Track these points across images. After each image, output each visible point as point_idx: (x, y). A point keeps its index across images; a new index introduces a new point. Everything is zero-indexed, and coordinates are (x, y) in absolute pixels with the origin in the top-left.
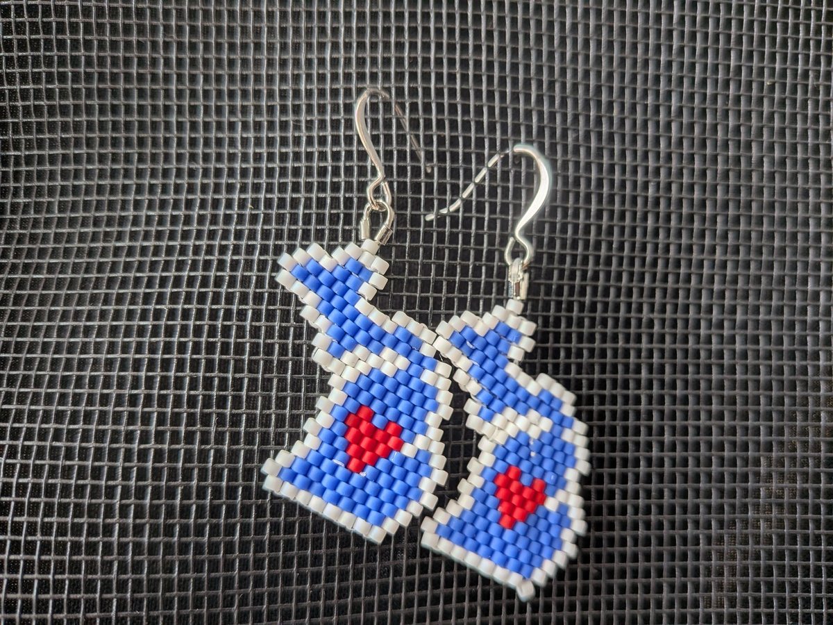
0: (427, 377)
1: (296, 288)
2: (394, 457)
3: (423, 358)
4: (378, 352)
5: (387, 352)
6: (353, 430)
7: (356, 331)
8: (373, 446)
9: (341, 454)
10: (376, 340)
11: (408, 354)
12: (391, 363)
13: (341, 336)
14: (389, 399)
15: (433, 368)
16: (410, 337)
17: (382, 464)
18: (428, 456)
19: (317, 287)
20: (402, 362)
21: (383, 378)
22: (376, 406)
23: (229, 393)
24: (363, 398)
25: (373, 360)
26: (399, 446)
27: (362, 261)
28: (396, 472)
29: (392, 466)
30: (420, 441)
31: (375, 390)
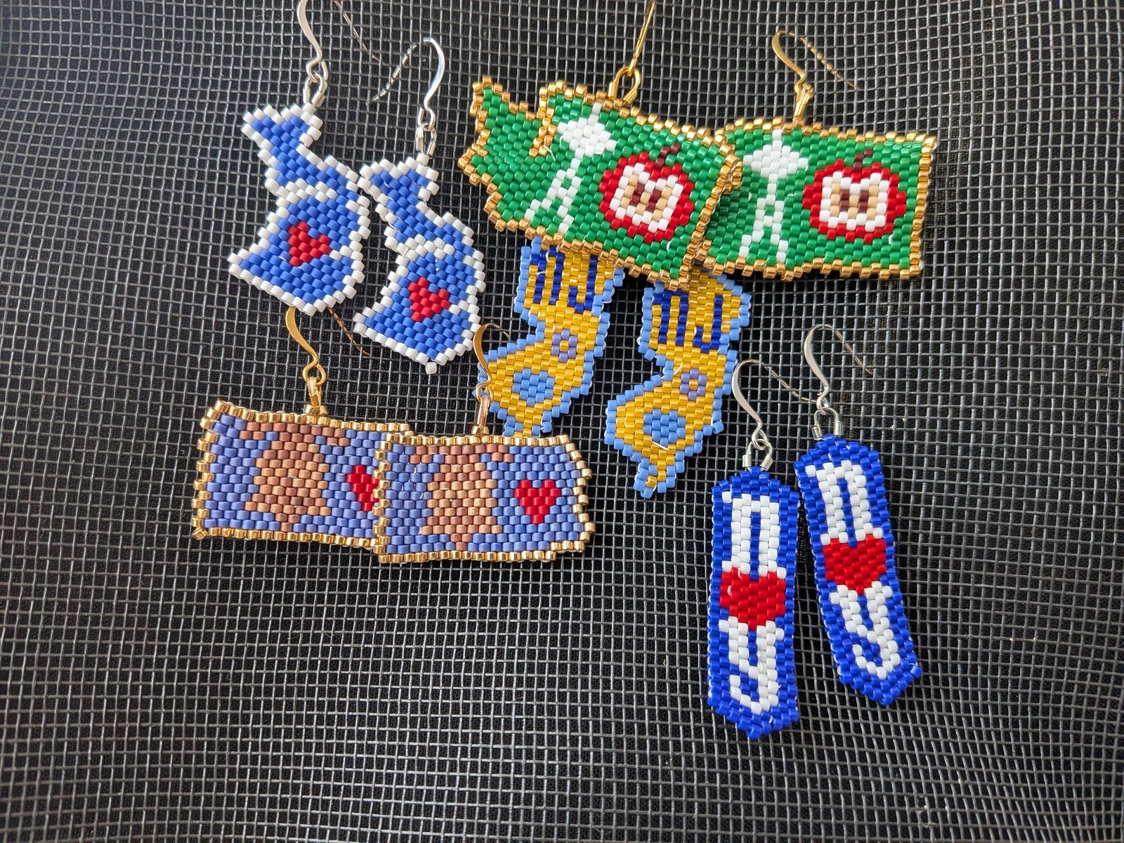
0: (350, 205)
1: (255, 136)
2: (323, 258)
3: (347, 191)
4: (314, 184)
5: (320, 185)
6: (293, 237)
7: (296, 167)
8: (308, 249)
9: (284, 253)
10: (312, 175)
11: (336, 188)
12: (323, 193)
13: (285, 171)
14: (321, 218)
15: (355, 200)
16: (337, 175)
17: (314, 262)
18: (350, 262)
19: (269, 137)
20: (331, 193)
21: (316, 203)
22: (311, 222)
23: (203, 206)
24: (301, 215)
25: (309, 189)
26: (328, 251)
27: (302, 118)
28: (325, 268)
29: (322, 264)
30: (344, 250)
31: (310, 210)
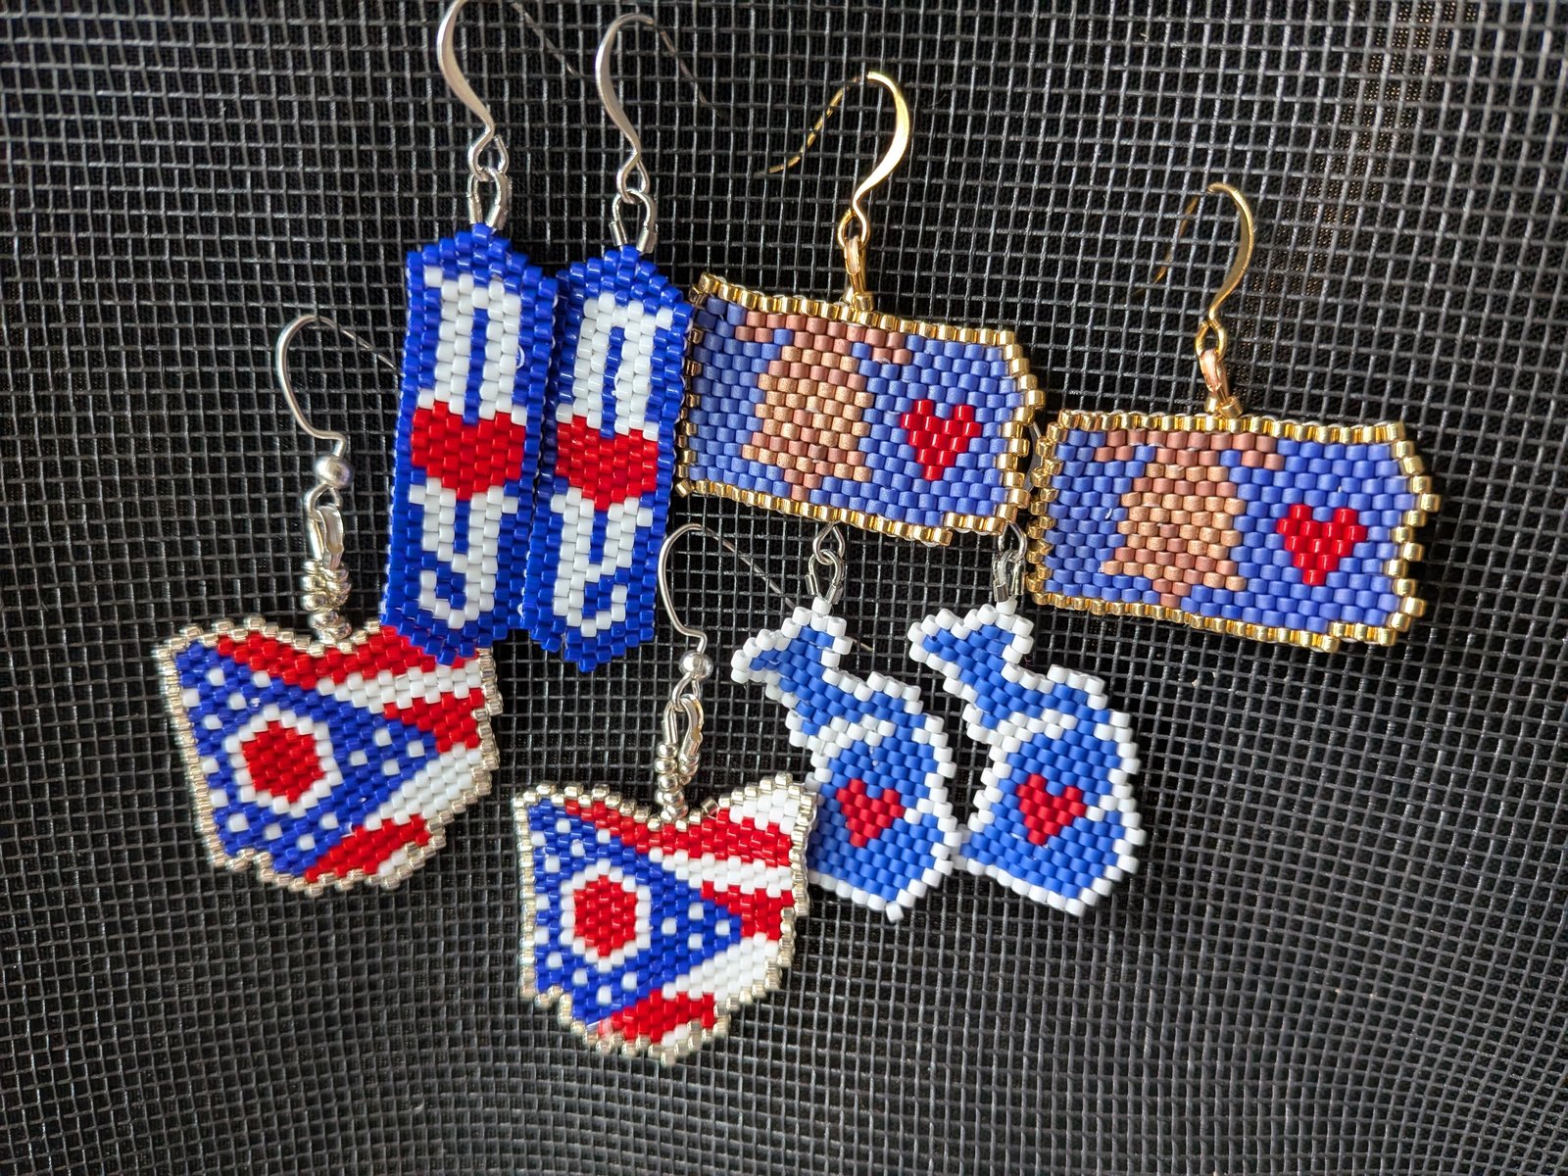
0: (1101, 732)
1: (933, 661)
2: (1079, 823)
3: (1092, 711)
4: (1038, 715)
5: (1048, 714)
6: (1027, 802)
7: (1006, 702)
8: (1053, 816)
9: (1019, 827)
10: (1033, 704)
11: (1072, 711)
12: (1055, 724)
13: (992, 708)
14: (1061, 762)
15: (1106, 720)
16: (1071, 694)
17: (1066, 832)
18: (1118, 815)
19: (954, 658)
20: (1068, 721)
21: (1049, 743)
22: (1047, 772)
24: (1030, 766)
25: (1034, 725)
26: (1083, 812)
27: (1000, 625)
28: (1084, 839)
29: (1077, 834)
30: (1106, 802)
31: (1043, 755)
